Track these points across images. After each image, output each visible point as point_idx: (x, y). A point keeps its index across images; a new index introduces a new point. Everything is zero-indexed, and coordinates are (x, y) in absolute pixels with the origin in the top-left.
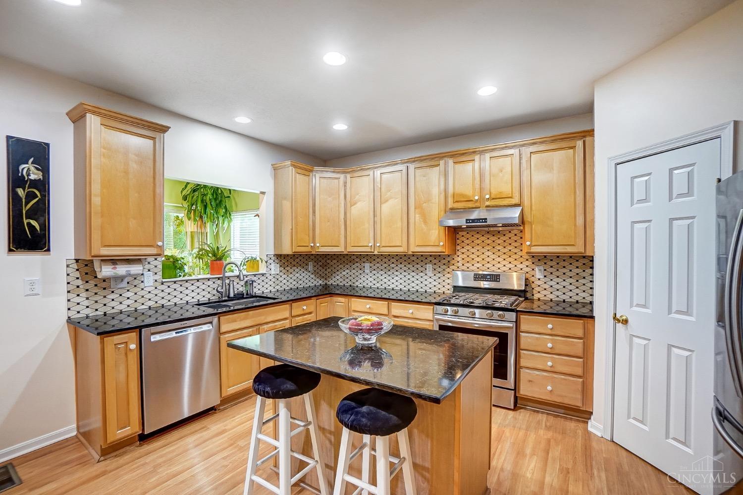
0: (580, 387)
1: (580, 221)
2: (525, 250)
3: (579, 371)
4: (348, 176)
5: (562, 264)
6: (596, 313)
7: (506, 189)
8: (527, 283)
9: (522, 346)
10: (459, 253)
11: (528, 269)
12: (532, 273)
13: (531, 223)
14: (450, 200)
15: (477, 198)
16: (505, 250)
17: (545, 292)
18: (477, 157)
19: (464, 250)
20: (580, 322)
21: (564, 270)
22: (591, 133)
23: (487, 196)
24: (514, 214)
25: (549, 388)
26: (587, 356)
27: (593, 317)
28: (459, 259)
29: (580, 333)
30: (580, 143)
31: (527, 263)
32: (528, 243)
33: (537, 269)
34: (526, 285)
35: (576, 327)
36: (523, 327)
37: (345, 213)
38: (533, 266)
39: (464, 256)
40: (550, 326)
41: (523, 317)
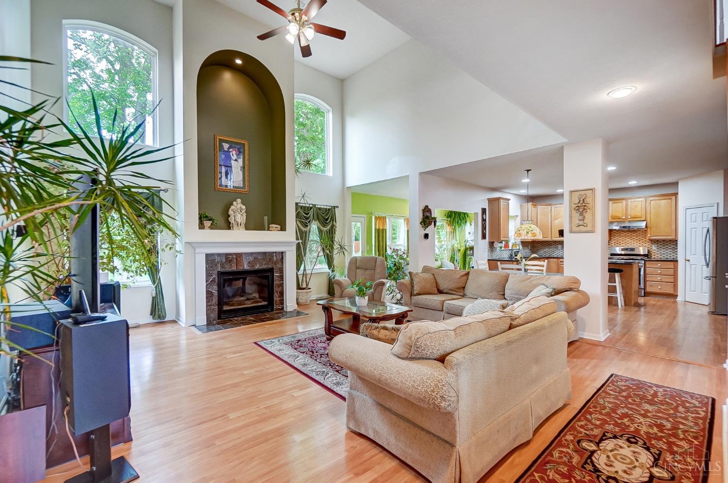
0: (673, 286)
1: (674, 227)
2: (648, 238)
3: (672, 281)
4: (553, 207)
5: (666, 243)
6: (679, 259)
7: (639, 214)
8: (649, 251)
9: (647, 273)
10: (612, 240)
11: (649, 246)
12: (651, 248)
13: (650, 228)
14: (610, 218)
15: (624, 218)
16: (637, 238)
17: (657, 255)
18: (624, 202)
19: (614, 239)
20: (672, 263)
21: (667, 246)
22: (677, 194)
23: (629, 217)
24: (643, 224)
25: (660, 287)
26: (675, 275)
27: (677, 261)
28: (612, 242)
29: (673, 267)
30: (674, 197)
31: (649, 244)
32: (649, 235)
33: (653, 246)
34: (648, 253)
35: (671, 265)
36: (647, 266)
37: (551, 223)
38: (652, 245)
39: (615, 241)
40: (659, 265)
41: (647, 262)
